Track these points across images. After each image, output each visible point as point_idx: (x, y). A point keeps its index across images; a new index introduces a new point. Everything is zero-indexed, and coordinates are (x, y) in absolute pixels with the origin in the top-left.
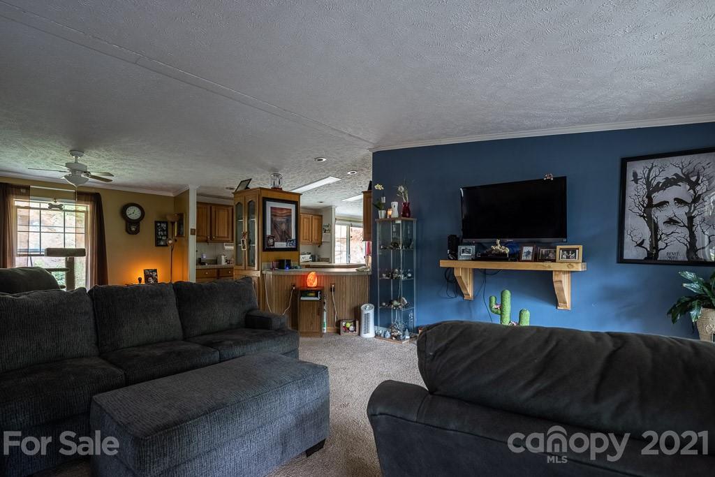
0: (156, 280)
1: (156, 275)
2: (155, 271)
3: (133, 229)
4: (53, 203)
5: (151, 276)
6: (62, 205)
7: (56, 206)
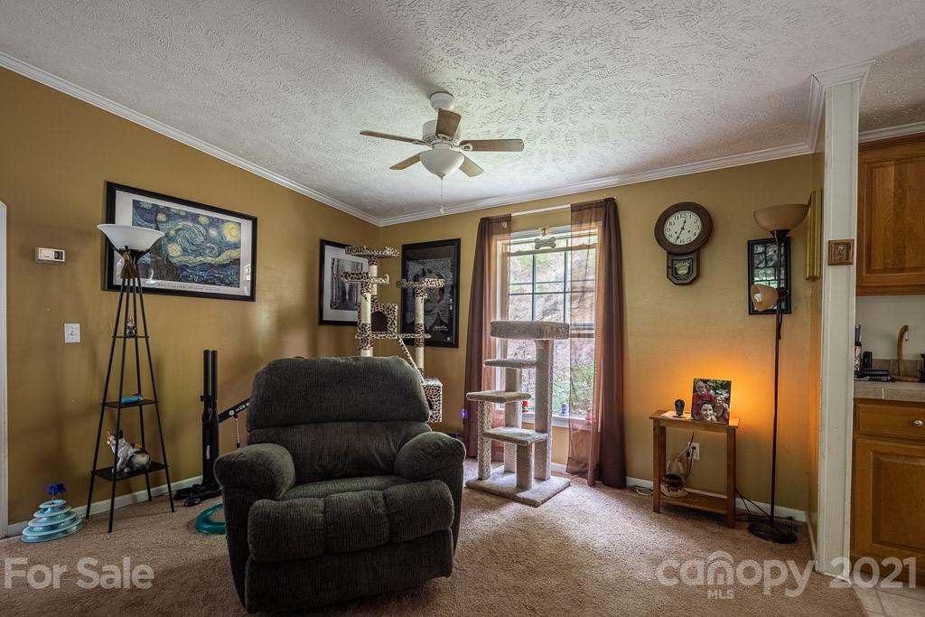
0: (723, 416)
1: (727, 400)
2: (726, 386)
3: (683, 271)
4: (541, 238)
5: (711, 401)
6: (555, 239)
7: (545, 243)
